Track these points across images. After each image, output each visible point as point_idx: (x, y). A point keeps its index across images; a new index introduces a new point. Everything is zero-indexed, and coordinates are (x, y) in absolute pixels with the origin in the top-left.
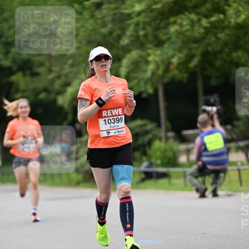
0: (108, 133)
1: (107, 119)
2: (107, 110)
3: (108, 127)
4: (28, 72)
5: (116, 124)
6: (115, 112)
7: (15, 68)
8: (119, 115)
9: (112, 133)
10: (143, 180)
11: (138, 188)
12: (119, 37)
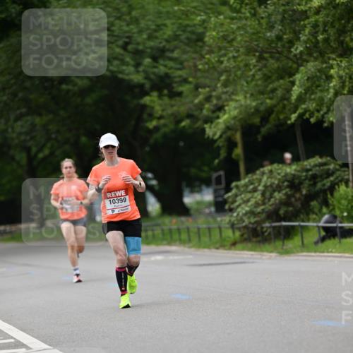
0: (113, 211)
1: (112, 200)
2: (110, 192)
3: (112, 206)
4: (166, 92)
5: (120, 204)
6: (118, 193)
7: (148, 86)
8: (122, 196)
9: (116, 212)
10: (323, 239)
11: (315, 252)
12: (291, 43)
